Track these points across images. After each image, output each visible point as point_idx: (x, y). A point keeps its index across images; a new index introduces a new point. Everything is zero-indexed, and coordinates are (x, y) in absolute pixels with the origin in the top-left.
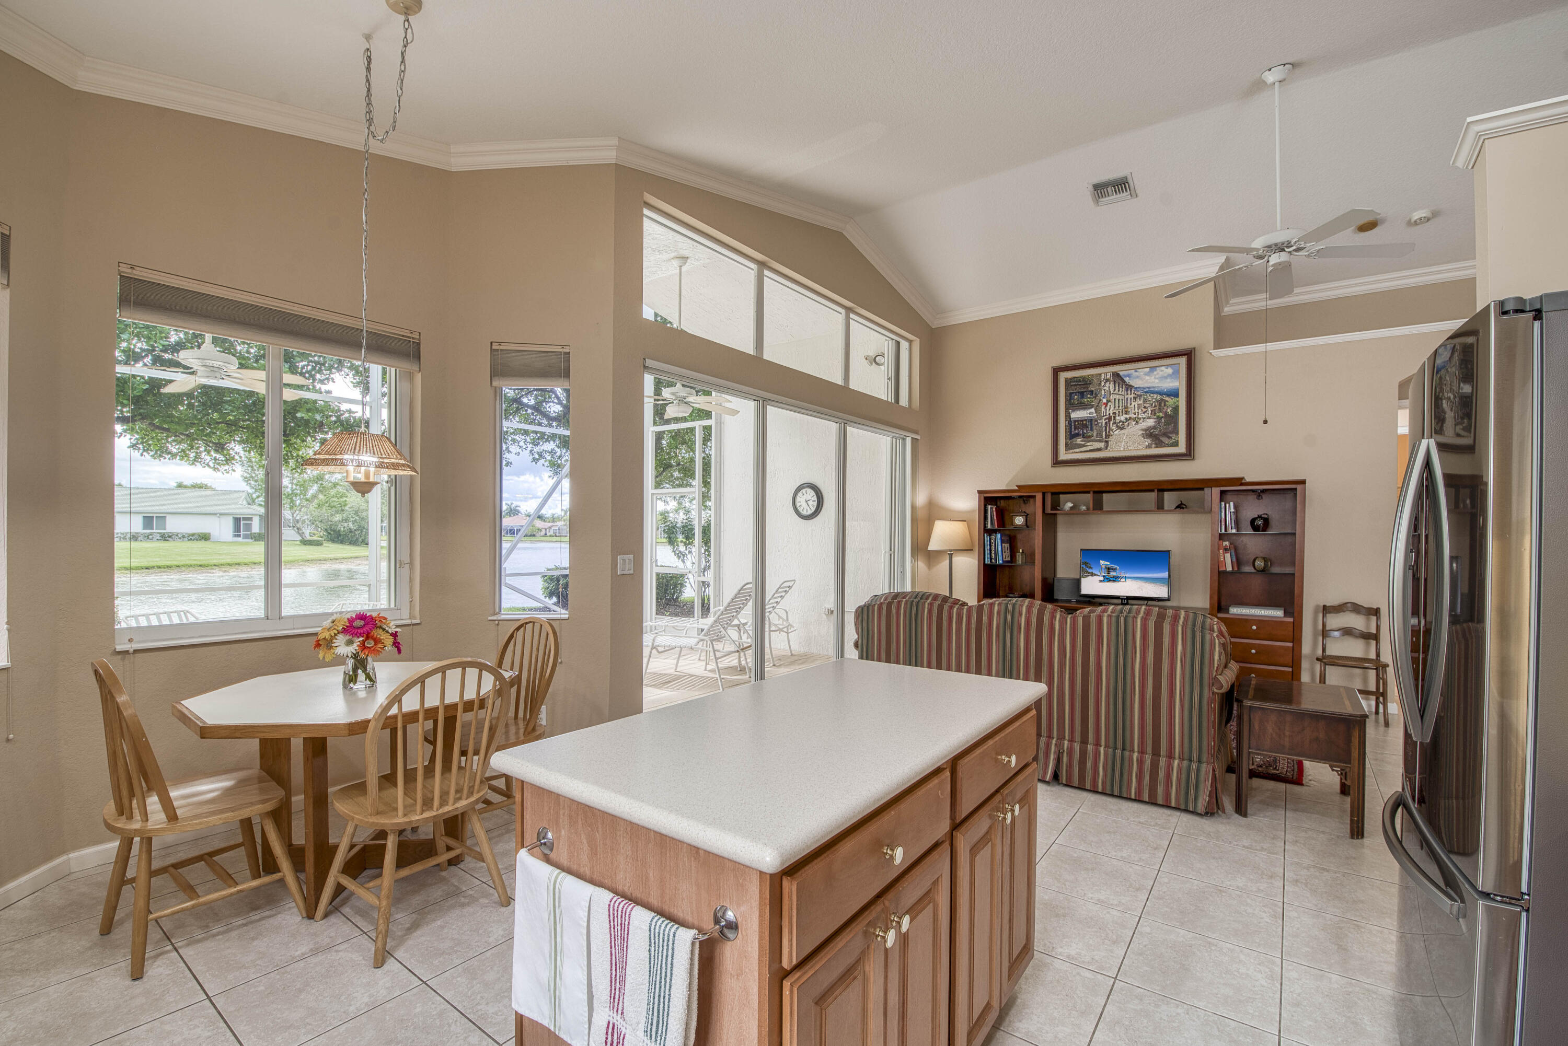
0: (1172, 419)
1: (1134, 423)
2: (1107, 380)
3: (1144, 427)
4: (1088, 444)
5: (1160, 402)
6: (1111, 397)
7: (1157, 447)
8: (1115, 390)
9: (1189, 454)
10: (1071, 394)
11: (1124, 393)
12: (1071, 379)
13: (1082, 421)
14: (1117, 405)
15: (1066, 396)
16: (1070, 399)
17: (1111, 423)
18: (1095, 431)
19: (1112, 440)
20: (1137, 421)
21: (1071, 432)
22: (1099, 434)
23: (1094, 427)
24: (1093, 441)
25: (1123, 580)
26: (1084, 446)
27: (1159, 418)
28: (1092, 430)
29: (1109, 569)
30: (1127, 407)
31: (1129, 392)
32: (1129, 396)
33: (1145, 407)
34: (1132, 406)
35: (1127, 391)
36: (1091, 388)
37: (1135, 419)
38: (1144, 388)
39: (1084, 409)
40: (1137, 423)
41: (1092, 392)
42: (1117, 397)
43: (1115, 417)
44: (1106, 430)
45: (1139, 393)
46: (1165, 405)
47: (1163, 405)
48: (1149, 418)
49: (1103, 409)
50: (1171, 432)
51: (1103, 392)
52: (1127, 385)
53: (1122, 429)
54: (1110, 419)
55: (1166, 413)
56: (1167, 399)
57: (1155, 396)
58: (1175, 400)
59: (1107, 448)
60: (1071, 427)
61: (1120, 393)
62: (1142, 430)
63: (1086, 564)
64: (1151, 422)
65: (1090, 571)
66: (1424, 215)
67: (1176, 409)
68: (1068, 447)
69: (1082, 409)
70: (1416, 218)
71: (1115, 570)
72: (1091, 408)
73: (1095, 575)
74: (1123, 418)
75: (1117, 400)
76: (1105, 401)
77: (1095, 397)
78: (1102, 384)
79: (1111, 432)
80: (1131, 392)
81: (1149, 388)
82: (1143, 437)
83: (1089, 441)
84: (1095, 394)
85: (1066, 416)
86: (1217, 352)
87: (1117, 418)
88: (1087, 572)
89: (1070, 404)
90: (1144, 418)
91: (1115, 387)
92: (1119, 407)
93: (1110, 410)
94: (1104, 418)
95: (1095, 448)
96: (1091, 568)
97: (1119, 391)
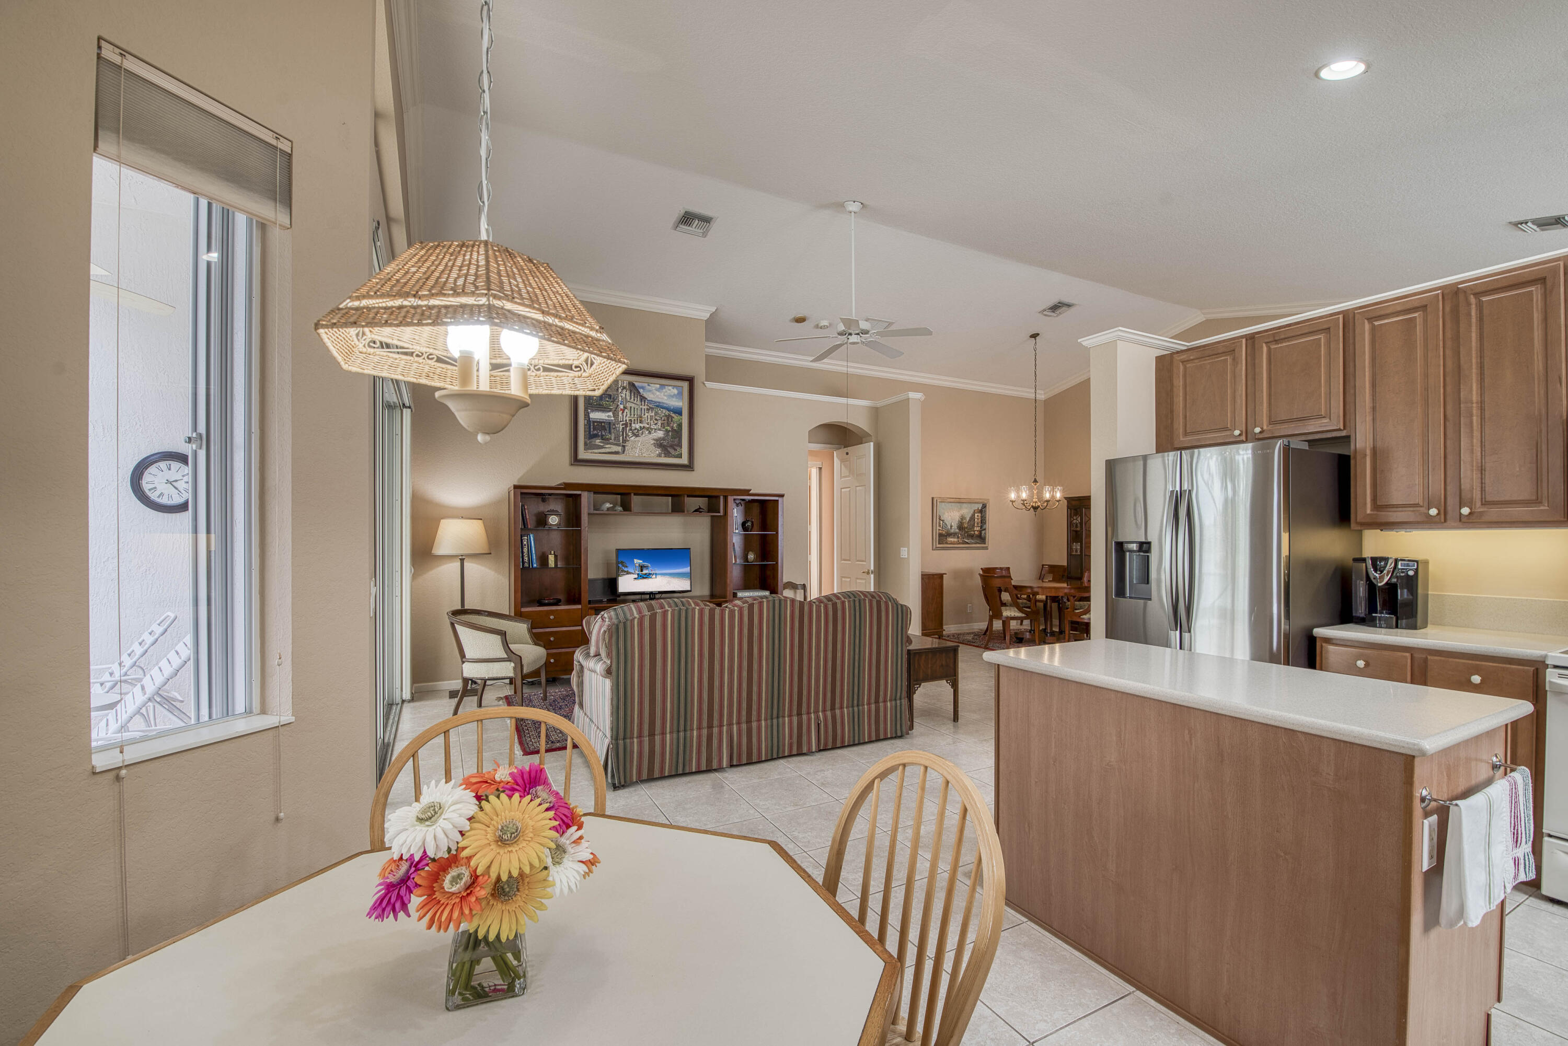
0: (677, 433)
1: (647, 432)
2: (624, 388)
3: (655, 438)
4: (607, 446)
5: (668, 417)
6: (627, 405)
7: (666, 457)
8: (631, 398)
9: (689, 467)
11: (639, 403)
13: (601, 422)
14: (633, 413)
17: (628, 429)
18: (613, 434)
19: (629, 445)
20: (649, 430)
21: (590, 431)
22: (617, 438)
23: (612, 431)
24: (611, 444)
25: (654, 576)
26: (602, 447)
27: (667, 431)
28: (610, 433)
29: (642, 568)
30: (641, 417)
31: (643, 403)
32: (643, 407)
33: (656, 420)
34: (646, 416)
35: (641, 401)
37: (648, 429)
38: (655, 402)
39: (603, 411)
40: (650, 433)
41: (610, 395)
42: (633, 405)
43: (631, 424)
44: (623, 435)
45: (651, 406)
46: (672, 421)
47: (670, 420)
48: (660, 430)
49: (620, 415)
50: (675, 445)
51: (620, 398)
52: (641, 396)
53: (637, 436)
54: (626, 425)
55: (672, 428)
56: (673, 415)
57: (664, 411)
58: (679, 417)
59: (624, 452)
60: (590, 428)
61: (635, 402)
62: (654, 439)
63: (622, 563)
64: (660, 434)
65: (626, 569)
66: (826, 324)
67: (680, 425)
68: (588, 447)
69: (601, 411)
70: (822, 324)
71: (647, 567)
72: (610, 411)
73: (631, 573)
74: (638, 426)
75: (632, 409)
76: (622, 407)
77: (613, 402)
78: (620, 391)
79: (628, 438)
80: (645, 403)
81: (659, 403)
82: (655, 446)
83: (608, 444)
84: (613, 398)
85: (585, 415)
86: (708, 384)
87: (633, 425)
88: (623, 571)
89: (589, 404)
90: (655, 429)
91: (631, 396)
92: (634, 415)
93: (626, 416)
94: (621, 423)
95: (613, 451)
96: (627, 567)
97: (634, 400)
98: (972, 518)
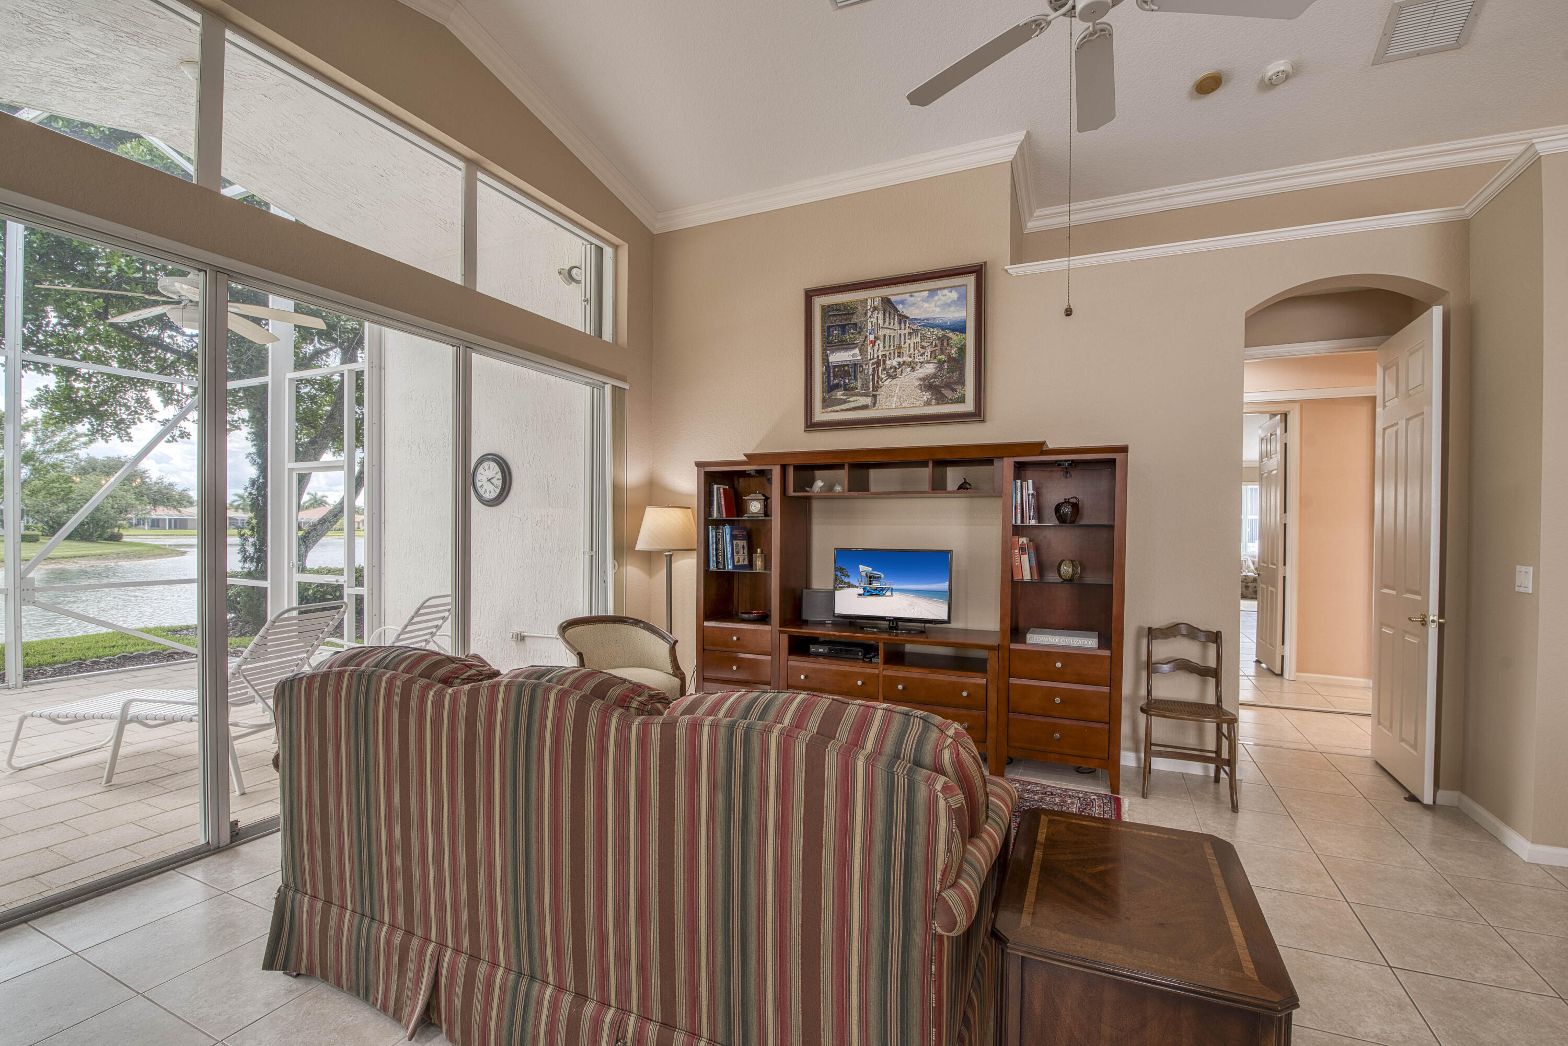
0: (957, 363)
1: (909, 369)
2: (875, 309)
3: (921, 376)
4: (851, 399)
5: (942, 340)
6: (880, 333)
7: (938, 404)
8: (885, 322)
9: (978, 415)
10: (829, 327)
11: (896, 326)
12: (829, 306)
13: (844, 366)
14: (887, 344)
15: (823, 331)
16: (829, 336)
17: (880, 369)
18: (860, 381)
19: (881, 393)
20: (912, 366)
21: (829, 382)
22: (865, 385)
23: (859, 375)
24: (857, 395)
25: (888, 593)
26: (845, 402)
27: (941, 363)
28: (856, 379)
29: (871, 578)
30: (900, 347)
31: (903, 325)
32: (903, 332)
33: (923, 347)
34: (907, 345)
35: (900, 324)
36: (855, 320)
37: (910, 364)
38: (921, 320)
39: (847, 349)
40: (913, 370)
41: (856, 324)
42: (888, 332)
43: (884, 361)
44: (873, 379)
45: (915, 327)
46: (948, 344)
47: (945, 344)
48: (929, 362)
49: (870, 350)
50: (955, 383)
51: (870, 325)
52: (900, 315)
53: (894, 378)
54: (878, 363)
55: (949, 356)
56: (951, 335)
57: (936, 331)
58: (961, 336)
59: (875, 404)
60: (829, 376)
61: (891, 326)
62: (920, 379)
63: (841, 570)
64: (930, 369)
65: (846, 580)
66: (1282, 68)
67: (962, 350)
68: (825, 403)
69: (843, 349)
70: (1270, 74)
71: (877, 578)
72: (854, 348)
73: (853, 586)
74: (894, 363)
75: (887, 337)
76: (872, 338)
77: (860, 333)
78: (869, 314)
79: (880, 382)
80: (905, 325)
81: (928, 319)
82: (921, 389)
83: (853, 395)
84: (860, 328)
85: (823, 359)
86: (1017, 270)
87: (888, 362)
88: (842, 582)
89: (828, 343)
90: (922, 363)
91: (884, 319)
92: (890, 346)
93: (878, 351)
94: (871, 362)
95: (860, 405)
96: (848, 576)
97: (890, 323)
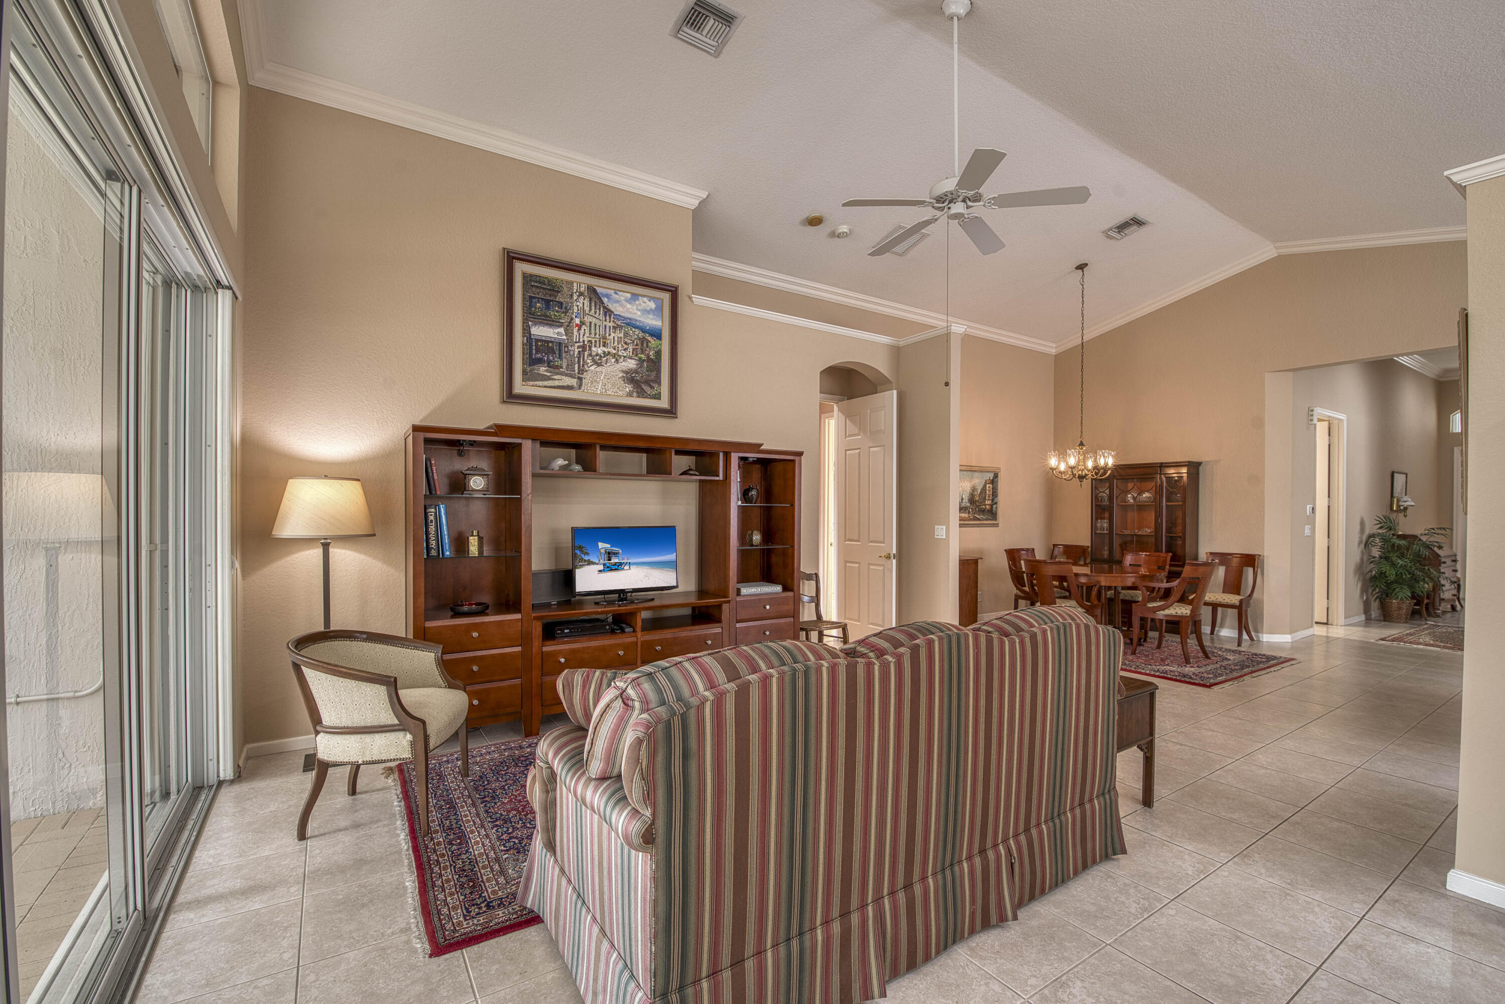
0: (654, 364)
1: (613, 360)
2: (581, 294)
3: (625, 369)
4: (556, 377)
5: (643, 340)
6: (586, 319)
7: (638, 396)
8: (590, 310)
9: (671, 412)
10: (531, 298)
11: (602, 317)
12: (531, 276)
13: (548, 342)
14: (593, 331)
15: (524, 299)
16: (531, 306)
17: (586, 353)
18: (565, 360)
20: (617, 358)
21: (531, 354)
22: (570, 366)
23: (564, 355)
24: (561, 374)
25: (627, 567)
26: (549, 378)
27: (641, 361)
28: (560, 357)
29: (610, 554)
30: (605, 338)
31: (608, 318)
32: (608, 324)
33: (626, 343)
34: (611, 337)
35: (605, 316)
36: (560, 298)
37: (614, 356)
39: (551, 326)
40: (617, 361)
41: (561, 303)
42: (594, 320)
43: (590, 347)
44: (579, 362)
45: (619, 323)
46: (647, 346)
47: (645, 345)
48: (631, 358)
49: (575, 333)
50: (652, 381)
51: (575, 308)
52: (605, 308)
53: (599, 365)
54: (583, 347)
55: (648, 356)
56: (649, 338)
57: (637, 332)
58: (658, 342)
59: (580, 386)
60: (531, 349)
61: (597, 316)
62: (623, 372)
63: (580, 548)
64: (632, 364)
65: (586, 558)
66: (845, 230)
67: (658, 353)
68: (528, 376)
69: (547, 324)
70: (840, 231)
71: (616, 554)
72: (561, 326)
73: (593, 563)
74: (600, 351)
75: (593, 325)
76: (577, 321)
77: (565, 313)
78: (575, 297)
79: (586, 367)
80: (610, 318)
82: (624, 381)
83: (557, 374)
84: (566, 308)
85: (524, 329)
86: (698, 299)
87: (593, 349)
88: (582, 560)
89: (530, 313)
90: (625, 357)
91: (590, 307)
92: (595, 334)
93: (583, 336)
94: (577, 345)
95: (565, 384)
96: (588, 554)
97: (595, 313)
98: (984, 489)
